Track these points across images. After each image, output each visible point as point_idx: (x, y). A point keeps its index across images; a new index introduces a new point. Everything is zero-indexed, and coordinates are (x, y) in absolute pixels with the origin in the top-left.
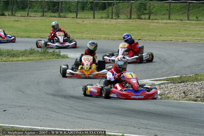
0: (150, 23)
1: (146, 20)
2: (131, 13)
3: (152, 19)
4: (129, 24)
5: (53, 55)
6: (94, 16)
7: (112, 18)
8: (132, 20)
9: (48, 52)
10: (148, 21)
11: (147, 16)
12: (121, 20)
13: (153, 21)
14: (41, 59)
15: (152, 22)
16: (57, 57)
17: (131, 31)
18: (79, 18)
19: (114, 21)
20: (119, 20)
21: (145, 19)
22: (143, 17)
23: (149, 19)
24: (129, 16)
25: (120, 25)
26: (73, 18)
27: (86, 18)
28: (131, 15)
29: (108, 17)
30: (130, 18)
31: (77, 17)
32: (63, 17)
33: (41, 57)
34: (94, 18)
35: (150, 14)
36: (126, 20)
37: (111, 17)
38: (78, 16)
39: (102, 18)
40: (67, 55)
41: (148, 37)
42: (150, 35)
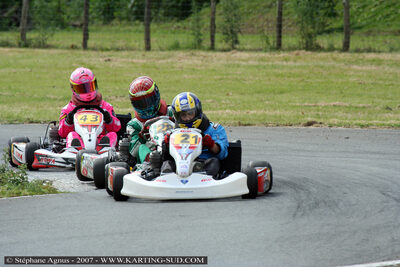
0: (350, 62)
1: (335, 54)
2: (280, 27)
3: (357, 51)
4: (274, 67)
5: (1, 183)
6: (148, 40)
7: (212, 48)
8: (282, 54)
10: (342, 56)
11: (338, 40)
12: (245, 55)
13: (361, 56)
15: (357, 62)
16: (14, 189)
17: (282, 92)
18: (94, 49)
19: (218, 59)
20: (239, 54)
21: (331, 49)
22: (323, 41)
23: (346, 48)
24: (272, 41)
25: (239, 71)
26: (73, 47)
27: (118, 50)
28: (280, 37)
29: (197, 45)
30: (279, 47)
31: (85, 46)
32: (35, 47)
34: (148, 48)
35: (347, 31)
36: (262, 54)
37: (207, 43)
38: (90, 43)
39: (176, 47)
40: (51, 183)
41: (340, 114)
42: (350, 107)
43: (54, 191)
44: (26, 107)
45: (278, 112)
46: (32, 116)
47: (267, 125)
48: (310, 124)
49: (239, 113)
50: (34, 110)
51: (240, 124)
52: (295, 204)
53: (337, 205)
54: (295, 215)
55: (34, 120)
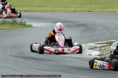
5: (21, 25)
9: (16, 23)
14: (10, 28)
16: (23, 26)
33: (11, 27)
40: (32, 25)
41: (97, 9)
42: (100, 7)
43: (32, 27)
44: (29, 8)
45: (84, 9)
46: (29, 10)
47: (80, 12)
48: (90, 11)
49: (75, 9)
50: (31, 9)
51: (74, 12)
52: (84, 29)
53: (93, 29)
54: (84, 32)
55: (30, 11)
